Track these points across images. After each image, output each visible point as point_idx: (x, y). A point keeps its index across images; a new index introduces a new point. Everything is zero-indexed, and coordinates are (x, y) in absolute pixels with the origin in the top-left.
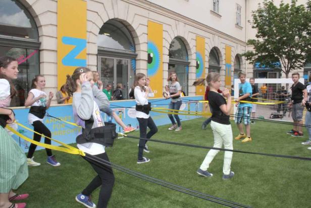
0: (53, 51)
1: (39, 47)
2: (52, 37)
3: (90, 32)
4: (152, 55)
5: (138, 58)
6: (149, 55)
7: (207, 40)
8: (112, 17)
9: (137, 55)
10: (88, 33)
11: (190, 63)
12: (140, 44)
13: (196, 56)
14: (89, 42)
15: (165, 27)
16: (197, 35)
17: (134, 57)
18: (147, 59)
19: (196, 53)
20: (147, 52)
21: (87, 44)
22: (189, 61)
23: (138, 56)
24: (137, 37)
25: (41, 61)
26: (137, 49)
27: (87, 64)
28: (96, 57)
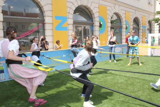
0: (51, 23)
1: (44, 22)
2: (50, 16)
3: (69, 13)
4: (101, 23)
6: (100, 23)
7: (131, 14)
8: (80, 4)
11: (122, 26)
12: (95, 18)
13: (126, 22)
16: (126, 11)
18: (99, 25)
20: (99, 21)
21: (68, 19)
23: (94, 24)
25: (45, 29)
26: (93, 21)
27: (68, 29)
28: (72, 25)
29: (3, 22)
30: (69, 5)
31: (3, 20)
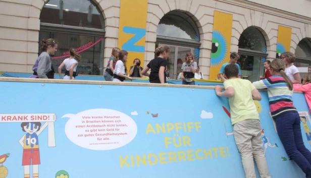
0: (115, 38)
1: (104, 35)
2: (115, 27)
3: (151, 22)
5: (201, 47)
6: (213, 45)
7: (294, 30)
8: (173, 8)
9: (200, 44)
10: (148, 24)
11: (267, 55)
12: (203, 34)
13: (277, 47)
14: (148, 32)
15: (235, 17)
16: (280, 25)
17: (198, 46)
19: (277, 44)
20: (212, 41)
21: (147, 33)
22: (267, 52)
24: (201, 27)
25: (105, 46)
26: (201, 39)
27: (146, 50)
28: (154, 44)
29: (39, 31)
30: (151, 8)
31: (40, 29)
